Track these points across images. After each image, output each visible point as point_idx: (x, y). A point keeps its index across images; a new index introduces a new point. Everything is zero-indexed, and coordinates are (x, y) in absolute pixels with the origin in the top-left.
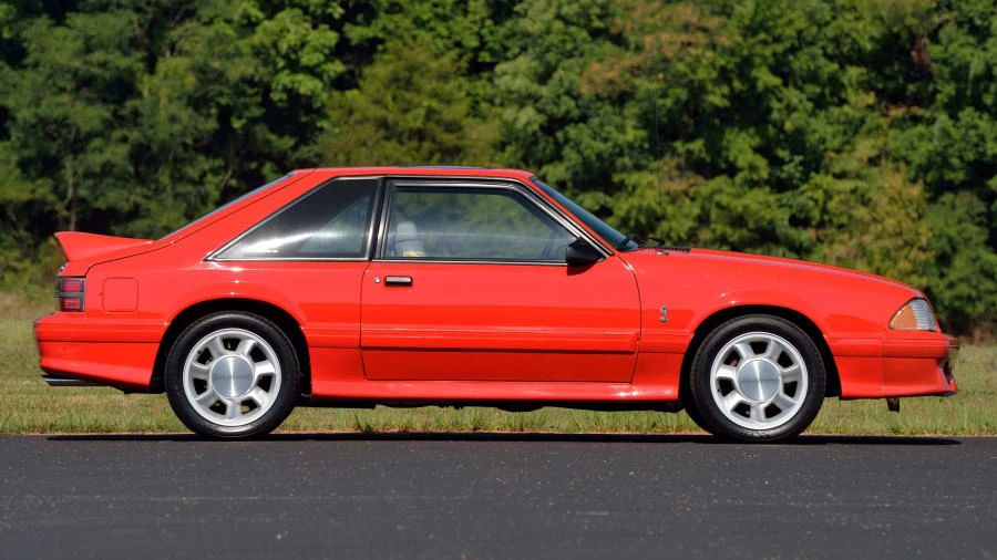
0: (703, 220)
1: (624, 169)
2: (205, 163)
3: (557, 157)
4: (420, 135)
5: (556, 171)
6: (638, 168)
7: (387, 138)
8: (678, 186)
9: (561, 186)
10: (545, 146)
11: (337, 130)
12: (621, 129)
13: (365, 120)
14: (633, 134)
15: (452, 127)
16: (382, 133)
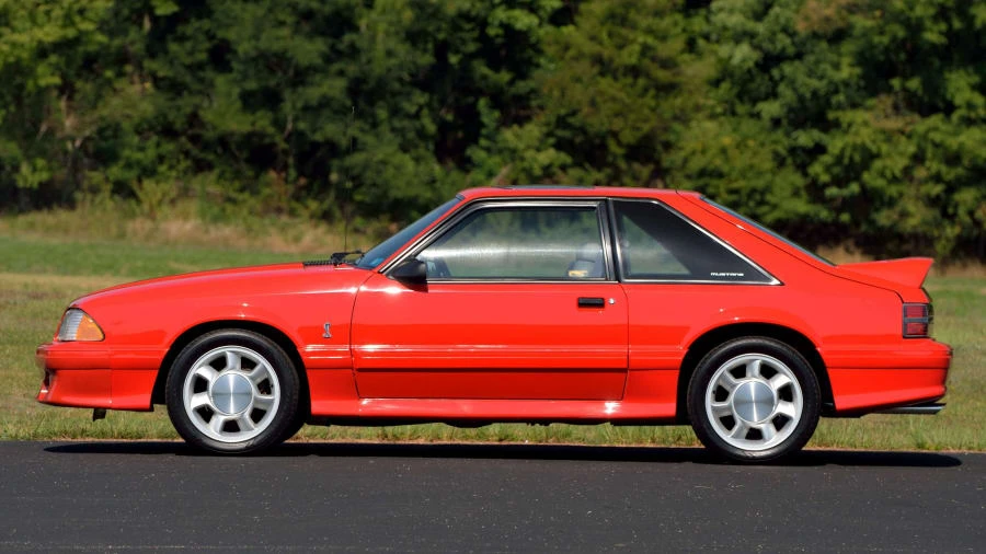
0: (918, 158)
1: (840, 107)
2: (420, 98)
3: (773, 95)
4: (635, 71)
5: (770, 109)
6: (854, 106)
7: (602, 74)
8: (894, 123)
9: (776, 122)
10: (761, 84)
11: (552, 66)
12: (837, 66)
13: (579, 57)
14: (847, 72)
15: (667, 64)
16: (596, 70)
